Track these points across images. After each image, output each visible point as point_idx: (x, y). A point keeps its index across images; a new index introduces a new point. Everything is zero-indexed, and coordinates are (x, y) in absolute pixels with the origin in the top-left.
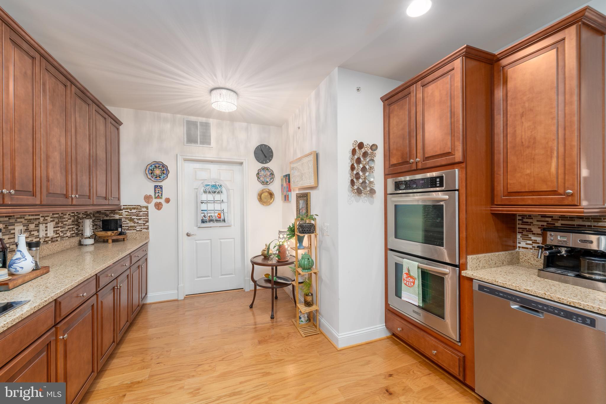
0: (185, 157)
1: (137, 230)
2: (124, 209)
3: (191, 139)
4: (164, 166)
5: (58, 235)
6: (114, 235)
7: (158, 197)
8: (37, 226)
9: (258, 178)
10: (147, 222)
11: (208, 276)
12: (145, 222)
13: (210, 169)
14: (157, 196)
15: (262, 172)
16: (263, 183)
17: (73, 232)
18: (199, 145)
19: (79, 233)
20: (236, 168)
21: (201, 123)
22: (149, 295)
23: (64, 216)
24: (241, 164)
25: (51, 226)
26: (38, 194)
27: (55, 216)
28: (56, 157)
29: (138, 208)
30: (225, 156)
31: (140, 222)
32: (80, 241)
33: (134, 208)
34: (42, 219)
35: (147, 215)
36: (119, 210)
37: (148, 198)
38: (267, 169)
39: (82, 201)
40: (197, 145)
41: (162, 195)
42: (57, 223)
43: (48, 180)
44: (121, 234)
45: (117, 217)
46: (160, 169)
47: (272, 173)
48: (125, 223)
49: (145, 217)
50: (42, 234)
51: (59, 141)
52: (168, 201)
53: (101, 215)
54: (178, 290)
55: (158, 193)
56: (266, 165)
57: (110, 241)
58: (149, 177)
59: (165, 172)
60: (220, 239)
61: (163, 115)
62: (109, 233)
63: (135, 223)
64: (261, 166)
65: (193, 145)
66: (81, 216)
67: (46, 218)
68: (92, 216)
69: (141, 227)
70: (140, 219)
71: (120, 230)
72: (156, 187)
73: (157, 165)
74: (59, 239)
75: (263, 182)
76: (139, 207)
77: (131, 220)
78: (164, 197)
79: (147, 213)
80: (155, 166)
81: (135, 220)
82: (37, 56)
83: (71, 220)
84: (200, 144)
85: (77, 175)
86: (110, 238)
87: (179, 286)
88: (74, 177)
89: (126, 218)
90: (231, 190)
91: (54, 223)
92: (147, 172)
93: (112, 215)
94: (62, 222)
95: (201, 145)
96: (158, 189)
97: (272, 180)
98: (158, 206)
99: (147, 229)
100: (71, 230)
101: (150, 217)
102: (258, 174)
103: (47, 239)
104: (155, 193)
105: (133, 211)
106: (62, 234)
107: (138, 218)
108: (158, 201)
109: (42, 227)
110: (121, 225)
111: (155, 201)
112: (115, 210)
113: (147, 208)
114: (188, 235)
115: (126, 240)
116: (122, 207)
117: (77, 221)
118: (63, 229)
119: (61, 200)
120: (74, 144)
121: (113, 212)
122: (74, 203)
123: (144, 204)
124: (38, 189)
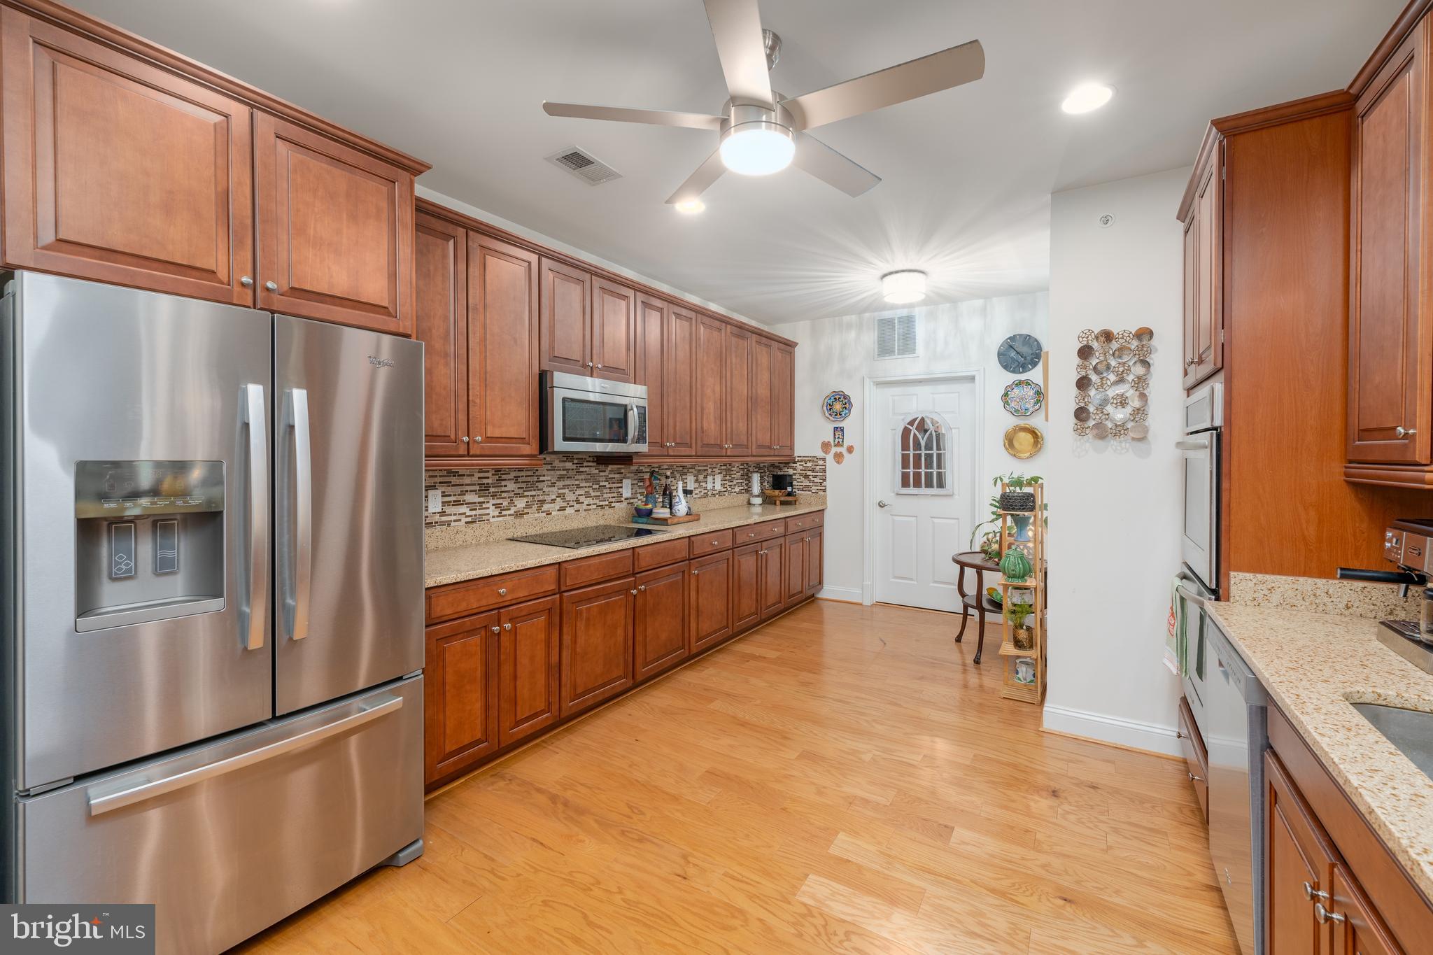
0: (875, 380)
1: (813, 491)
2: (798, 461)
3: (885, 349)
4: (846, 397)
5: (725, 489)
6: (781, 496)
7: (838, 445)
8: (705, 477)
9: (1006, 403)
10: (825, 480)
11: (911, 579)
12: (821, 481)
13: (917, 395)
14: (836, 442)
15: (1014, 391)
16: (1016, 413)
17: (742, 488)
18: (896, 356)
19: (748, 490)
20: (964, 388)
21: (900, 318)
22: (826, 586)
23: (733, 469)
24: (972, 379)
25: (718, 478)
26: (694, 445)
27: (723, 467)
28: (710, 407)
29: (813, 460)
30: (940, 369)
31: (816, 480)
32: (749, 500)
33: (810, 461)
34: (710, 470)
35: (824, 471)
36: (793, 463)
37: (826, 446)
38: (1028, 384)
39: (738, 451)
40: (894, 357)
41: (843, 441)
42: (725, 476)
43: (703, 432)
44: (790, 494)
45: (791, 471)
46: (841, 403)
47: (1038, 391)
48: (799, 480)
49: (821, 474)
50: (710, 486)
51: (714, 391)
52: (850, 450)
53: (775, 470)
54: (862, 589)
55: (839, 438)
56: (1023, 377)
57: (778, 503)
58: (827, 415)
59: (847, 406)
60: (932, 517)
61: (846, 319)
62: (777, 492)
63: (810, 481)
64: (1012, 377)
65: (887, 358)
66: (751, 469)
67: (714, 470)
68: (766, 469)
69: (817, 488)
70: (815, 476)
71: (789, 489)
72: (836, 429)
73: (837, 397)
74: (726, 494)
75: (1017, 411)
76: (815, 459)
77: (806, 477)
78: (846, 444)
79: (824, 467)
80: (835, 399)
81: (810, 477)
82: (692, 315)
83: (740, 474)
84: (898, 354)
85: (732, 423)
86: (778, 498)
87: (864, 583)
88: (729, 425)
89: (800, 474)
90: (953, 430)
91: (722, 475)
92: (825, 408)
93: (786, 470)
94: (730, 475)
95: (900, 356)
96: (839, 430)
97: (1039, 404)
98: (839, 457)
99: (824, 490)
100: (740, 485)
101: (827, 474)
102: (1006, 395)
103: (714, 492)
104: (835, 438)
105: (809, 464)
106: (729, 489)
107: (814, 474)
108: (838, 450)
109: (710, 479)
110: (792, 483)
111: (834, 450)
112: (789, 463)
113: (824, 460)
114: (882, 505)
115: (797, 503)
116: (797, 459)
117: (747, 474)
118: (731, 483)
119: (715, 451)
120: (729, 389)
121: (787, 464)
122: (729, 453)
123: (820, 454)
124: (694, 441)
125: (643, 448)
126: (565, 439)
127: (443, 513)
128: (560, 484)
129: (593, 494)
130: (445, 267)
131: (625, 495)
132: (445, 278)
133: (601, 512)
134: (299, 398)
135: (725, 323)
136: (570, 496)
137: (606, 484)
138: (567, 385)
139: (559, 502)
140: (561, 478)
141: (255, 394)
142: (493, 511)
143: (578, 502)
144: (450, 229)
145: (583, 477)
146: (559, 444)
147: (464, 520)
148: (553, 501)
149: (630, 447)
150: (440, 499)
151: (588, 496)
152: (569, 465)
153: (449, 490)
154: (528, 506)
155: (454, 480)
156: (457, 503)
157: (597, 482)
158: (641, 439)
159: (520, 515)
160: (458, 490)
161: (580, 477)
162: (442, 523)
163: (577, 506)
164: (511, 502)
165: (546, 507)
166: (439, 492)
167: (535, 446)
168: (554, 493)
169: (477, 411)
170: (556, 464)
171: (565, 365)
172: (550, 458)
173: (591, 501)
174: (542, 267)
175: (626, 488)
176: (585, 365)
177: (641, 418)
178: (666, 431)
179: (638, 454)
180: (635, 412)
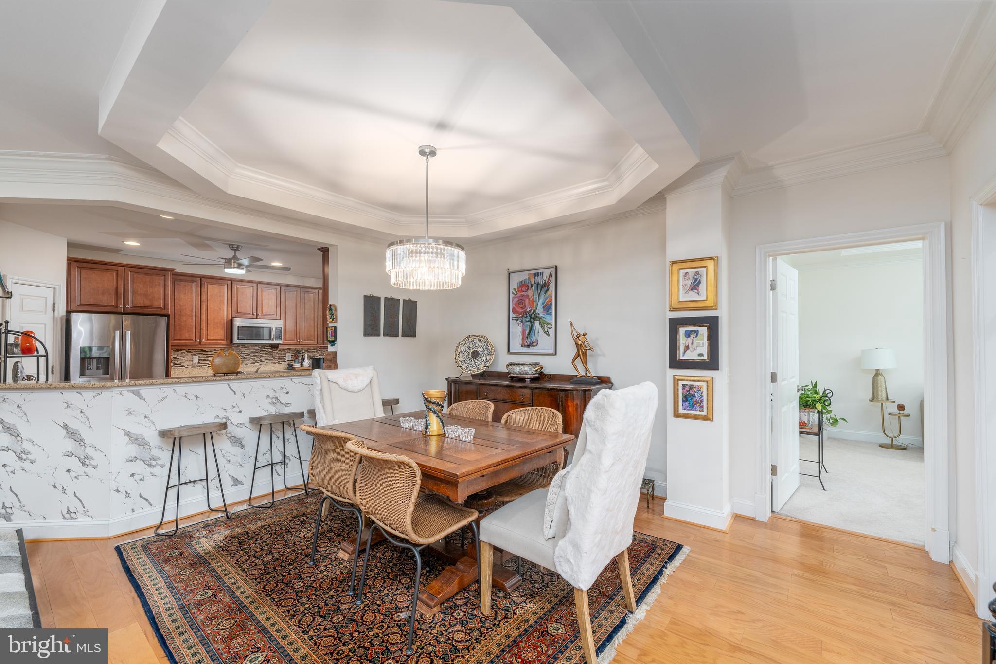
125: (280, 342)
126: (239, 339)
127: (199, 363)
128: (253, 355)
129: (269, 359)
130: (191, 291)
131: (287, 359)
133: (273, 365)
134: (129, 333)
136: (259, 360)
137: (277, 355)
139: (252, 361)
140: (252, 353)
141: (117, 333)
143: (261, 361)
144: (194, 279)
145: (264, 352)
147: (208, 365)
148: (248, 361)
149: (275, 342)
150: (197, 359)
151: (266, 359)
152: (257, 348)
153: (202, 356)
155: (204, 353)
157: (272, 354)
158: (279, 338)
160: (206, 356)
161: (263, 352)
162: (199, 366)
163: (261, 363)
165: (245, 363)
166: (197, 357)
167: (229, 342)
168: (249, 358)
169: (204, 332)
170: (250, 348)
171: (243, 315)
172: (246, 346)
173: (268, 361)
174: (233, 284)
175: (288, 357)
176: (253, 314)
177: (279, 331)
178: (298, 335)
179: (280, 344)
180: (274, 329)
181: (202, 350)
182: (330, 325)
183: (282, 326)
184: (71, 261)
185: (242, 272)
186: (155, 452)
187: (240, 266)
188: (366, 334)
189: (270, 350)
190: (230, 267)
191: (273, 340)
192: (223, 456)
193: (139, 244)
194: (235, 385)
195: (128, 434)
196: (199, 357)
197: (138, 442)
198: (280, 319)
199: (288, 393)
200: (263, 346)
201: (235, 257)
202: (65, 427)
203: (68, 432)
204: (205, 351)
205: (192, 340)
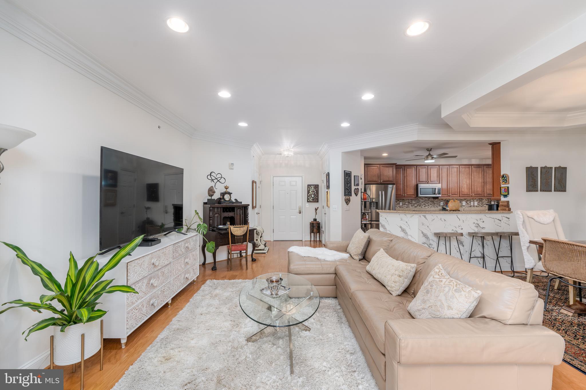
5: (479, 206)
8: (470, 202)
43: (462, 192)
82: (458, 166)
91: (478, 202)
103: (474, 206)
109: (472, 202)
120: (473, 181)
122: (473, 196)
125: (440, 195)
127: (402, 206)
128: (424, 202)
130: (401, 172)
131: (441, 205)
132: (401, 174)
133: (434, 208)
134: (383, 192)
135: (471, 165)
136: (427, 205)
137: (436, 202)
138: (421, 186)
139: (424, 205)
140: (424, 201)
141: (380, 192)
142: (410, 206)
144: (401, 167)
146: (420, 195)
147: (405, 207)
148: (423, 205)
149: (437, 196)
150: (402, 204)
151: (431, 205)
152: (426, 199)
153: (403, 202)
154: (417, 206)
155: (404, 201)
156: (404, 204)
157: (434, 202)
158: (439, 194)
159: (416, 207)
162: (402, 207)
163: (428, 206)
164: (414, 205)
165: (421, 206)
167: (416, 196)
168: (423, 204)
169: (406, 191)
170: (423, 199)
171: (423, 182)
172: (422, 198)
173: (432, 206)
174: (417, 167)
175: (442, 204)
176: (426, 182)
177: (439, 190)
178: (449, 192)
179: (440, 197)
180: (437, 189)
181: (403, 200)
182: (502, 186)
183: (441, 187)
184: (365, 164)
185: (433, 161)
186: (431, 242)
187: (432, 158)
188: (528, 190)
189: (432, 200)
190: (427, 160)
191: (437, 194)
192: (455, 249)
193: (387, 155)
194: (460, 216)
195: (422, 233)
196: (402, 203)
197: (426, 237)
198: (439, 183)
199: (483, 222)
200: (429, 198)
201: (430, 154)
202: (401, 227)
203: (402, 229)
204: (404, 200)
205: (401, 195)
